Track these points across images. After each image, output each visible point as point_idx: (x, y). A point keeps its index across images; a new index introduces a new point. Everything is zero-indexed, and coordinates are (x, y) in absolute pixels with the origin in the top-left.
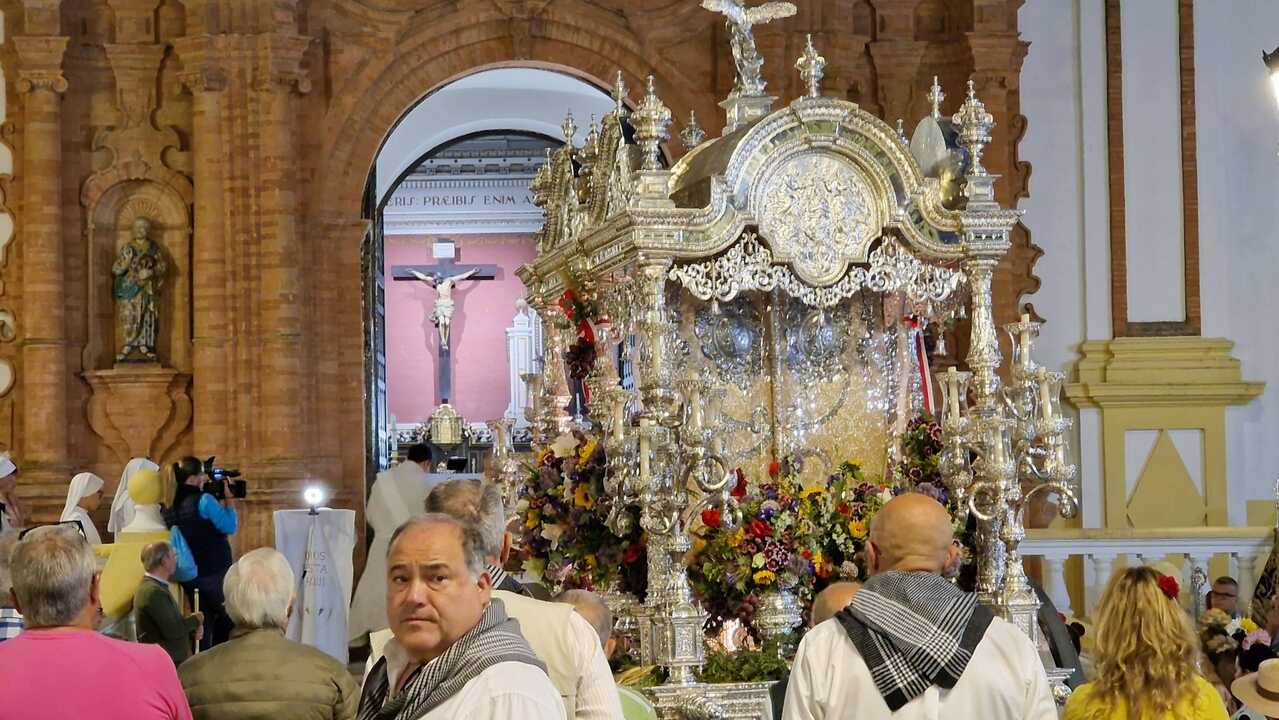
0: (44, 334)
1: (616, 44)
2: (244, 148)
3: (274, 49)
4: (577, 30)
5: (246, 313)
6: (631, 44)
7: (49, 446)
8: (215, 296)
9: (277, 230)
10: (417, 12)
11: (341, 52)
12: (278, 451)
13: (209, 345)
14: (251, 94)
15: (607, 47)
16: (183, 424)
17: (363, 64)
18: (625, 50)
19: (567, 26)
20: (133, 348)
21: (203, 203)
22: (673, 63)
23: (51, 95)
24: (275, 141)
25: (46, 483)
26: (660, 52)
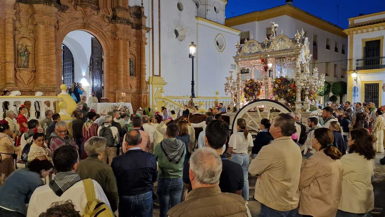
0: (11, 61)
1: (99, 30)
2: (48, 34)
3: (54, 20)
4: (94, 27)
5: (48, 61)
6: (101, 30)
7: (12, 80)
8: (43, 58)
9: (54, 49)
10: (72, 19)
11: (60, 23)
12: (54, 83)
13: (42, 66)
14: (49, 26)
15: (98, 30)
16: (33, 78)
17: (63, 25)
18: (100, 31)
19: (93, 26)
20: (24, 65)
21: (41, 42)
22: (107, 34)
23: (12, 19)
24: (53, 34)
25: (13, 86)
26: (105, 32)
